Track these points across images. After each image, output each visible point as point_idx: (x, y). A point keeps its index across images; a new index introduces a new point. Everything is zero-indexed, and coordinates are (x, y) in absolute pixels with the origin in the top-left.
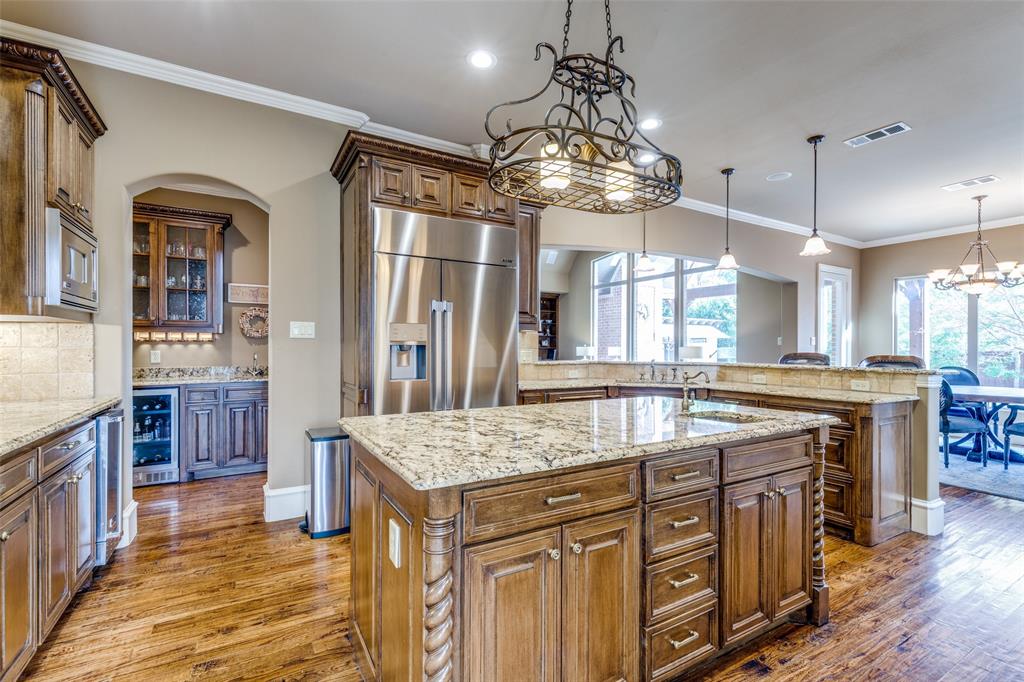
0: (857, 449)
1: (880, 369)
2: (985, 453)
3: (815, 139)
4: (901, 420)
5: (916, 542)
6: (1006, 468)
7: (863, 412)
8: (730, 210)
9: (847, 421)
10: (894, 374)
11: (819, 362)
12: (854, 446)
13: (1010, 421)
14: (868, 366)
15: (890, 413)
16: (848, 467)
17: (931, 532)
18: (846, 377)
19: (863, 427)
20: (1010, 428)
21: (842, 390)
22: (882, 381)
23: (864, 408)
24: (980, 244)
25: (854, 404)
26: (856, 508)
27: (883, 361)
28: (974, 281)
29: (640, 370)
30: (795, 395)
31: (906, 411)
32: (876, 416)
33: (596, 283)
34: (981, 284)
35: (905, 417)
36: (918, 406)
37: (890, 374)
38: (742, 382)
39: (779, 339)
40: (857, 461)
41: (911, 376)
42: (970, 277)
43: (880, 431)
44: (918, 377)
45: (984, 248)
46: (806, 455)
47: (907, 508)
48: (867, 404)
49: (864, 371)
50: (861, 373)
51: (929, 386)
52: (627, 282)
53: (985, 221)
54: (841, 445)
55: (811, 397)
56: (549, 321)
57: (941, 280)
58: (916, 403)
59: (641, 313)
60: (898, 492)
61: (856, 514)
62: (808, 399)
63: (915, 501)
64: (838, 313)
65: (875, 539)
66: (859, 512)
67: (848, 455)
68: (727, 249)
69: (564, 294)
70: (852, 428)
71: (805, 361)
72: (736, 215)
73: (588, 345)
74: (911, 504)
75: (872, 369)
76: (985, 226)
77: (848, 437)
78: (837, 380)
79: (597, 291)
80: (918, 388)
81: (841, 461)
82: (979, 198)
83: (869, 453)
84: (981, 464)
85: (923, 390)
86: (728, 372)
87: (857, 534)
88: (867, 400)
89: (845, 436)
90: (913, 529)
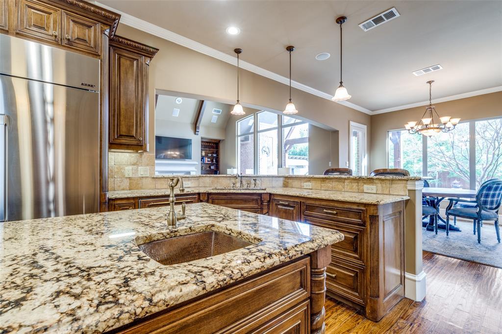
0: (367, 240)
1: (383, 177)
2: (436, 225)
3: (341, 20)
4: (398, 215)
5: (410, 311)
6: (447, 235)
7: (371, 211)
8: (292, 81)
9: (361, 219)
10: (392, 180)
11: (346, 174)
12: (365, 239)
13: (449, 208)
14: (375, 175)
15: (390, 212)
16: (361, 256)
17: (419, 299)
18: (361, 183)
19: (371, 224)
20: (449, 212)
21: (358, 192)
22: (384, 185)
23: (372, 208)
24: (431, 108)
25: (365, 205)
26: (367, 289)
27: (384, 172)
28: (429, 129)
29: (233, 180)
30: (324, 197)
31: (400, 207)
32: (381, 214)
33: (239, 134)
34: (432, 130)
35: (400, 212)
36: (408, 204)
37: (389, 180)
38: (297, 188)
39: (330, 163)
40: (367, 251)
41: (404, 182)
42: (426, 125)
43: (384, 225)
44: (409, 182)
45: (433, 110)
46: (301, 286)
47: (402, 280)
48: (375, 205)
49: (372, 179)
50: (370, 180)
51: (416, 188)
52: (254, 133)
53: (434, 99)
54: (356, 238)
55: (335, 198)
56: (215, 155)
57: (412, 128)
58: (407, 201)
59: (265, 151)
60: (396, 268)
61: (367, 294)
62: (333, 201)
63: (408, 275)
64: (360, 149)
65: (381, 313)
66: (369, 293)
67: (361, 246)
68: (290, 100)
69: (224, 140)
70: (364, 224)
71: (338, 173)
72: (296, 85)
73: (234, 168)
74: (404, 276)
75: (377, 177)
76: (433, 102)
77: (360, 231)
78: (355, 185)
79: (239, 138)
80: (409, 190)
81: (355, 251)
82: (430, 82)
83: (376, 244)
84: (434, 233)
85: (412, 192)
86: (290, 181)
87: (368, 311)
88: (374, 202)
89: (358, 231)
90: (406, 296)
